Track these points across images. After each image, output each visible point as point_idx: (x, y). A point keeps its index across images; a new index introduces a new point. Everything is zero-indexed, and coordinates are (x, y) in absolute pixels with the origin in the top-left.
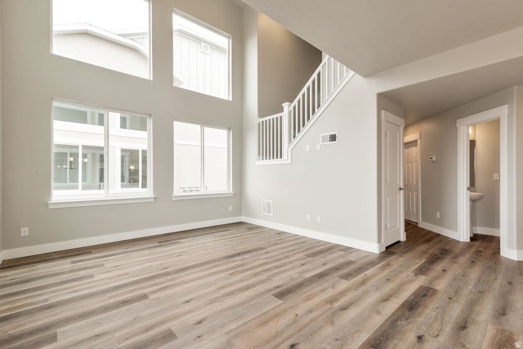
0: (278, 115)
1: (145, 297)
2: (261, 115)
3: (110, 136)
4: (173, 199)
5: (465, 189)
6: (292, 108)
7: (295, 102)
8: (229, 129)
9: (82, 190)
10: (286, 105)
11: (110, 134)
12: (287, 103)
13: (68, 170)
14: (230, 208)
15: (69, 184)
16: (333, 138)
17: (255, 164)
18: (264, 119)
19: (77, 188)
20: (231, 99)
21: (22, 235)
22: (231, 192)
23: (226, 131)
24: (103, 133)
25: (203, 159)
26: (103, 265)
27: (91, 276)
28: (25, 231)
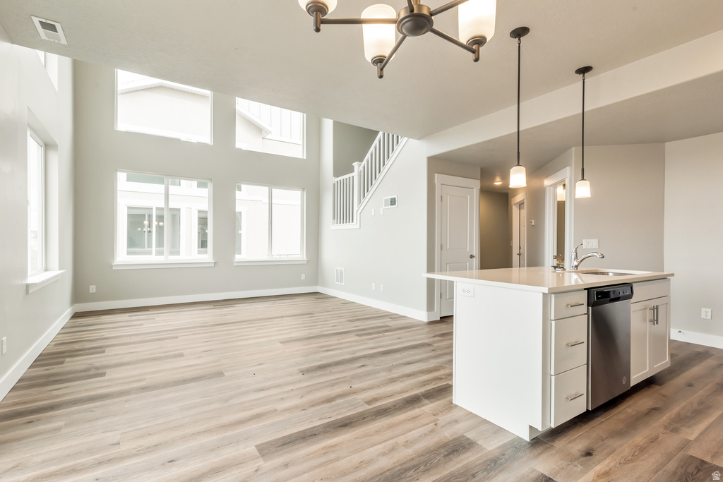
0: (350, 175)
1: (177, 337)
2: (337, 174)
3: (170, 196)
4: (235, 265)
5: (551, 257)
6: (361, 168)
7: (365, 162)
8: (304, 189)
9: (156, 255)
10: (355, 164)
11: (170, 193)
12: (357, 163)
13: (146, 233)
14: (303, 277)
15: (146, 249)
16: (393, 202)
17: (331, 229)
18: (339, 179)
19: (150, 253)
20: (305, 158)
21: (91, 292)
22: (305, 259)
23: (300, 192)
24: (164, 193)
25: (271, 223)
26: (154, 319)
27: (142, 325)
28: (93, 289)
